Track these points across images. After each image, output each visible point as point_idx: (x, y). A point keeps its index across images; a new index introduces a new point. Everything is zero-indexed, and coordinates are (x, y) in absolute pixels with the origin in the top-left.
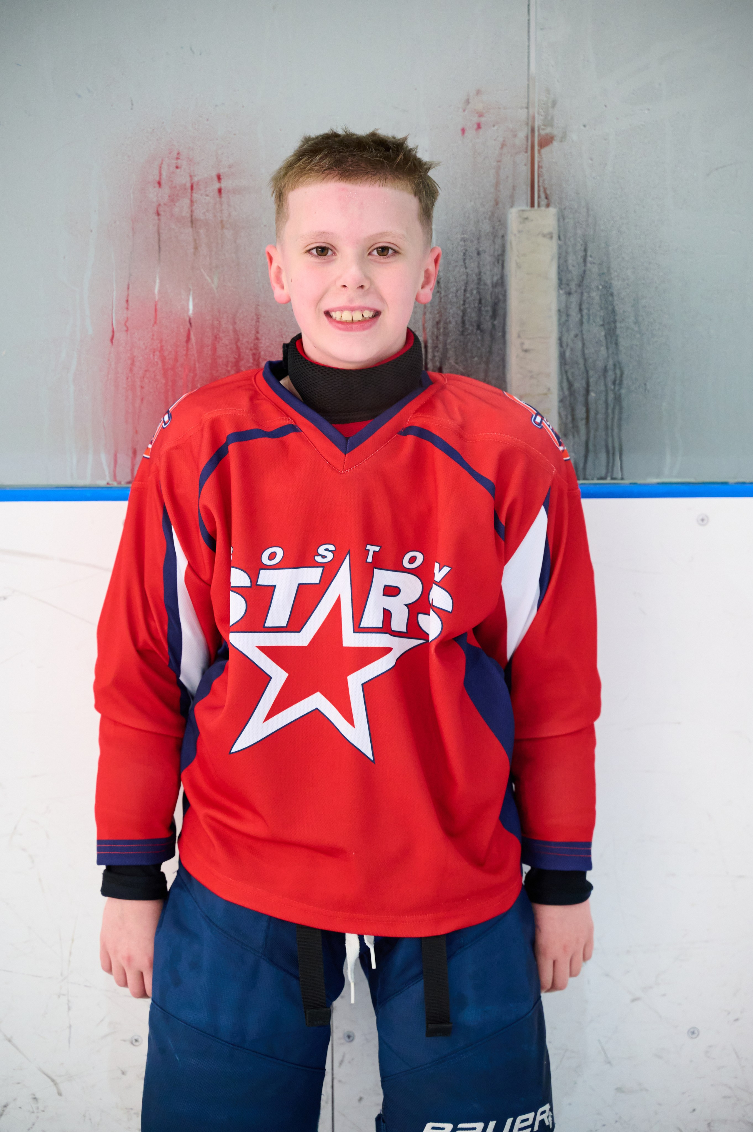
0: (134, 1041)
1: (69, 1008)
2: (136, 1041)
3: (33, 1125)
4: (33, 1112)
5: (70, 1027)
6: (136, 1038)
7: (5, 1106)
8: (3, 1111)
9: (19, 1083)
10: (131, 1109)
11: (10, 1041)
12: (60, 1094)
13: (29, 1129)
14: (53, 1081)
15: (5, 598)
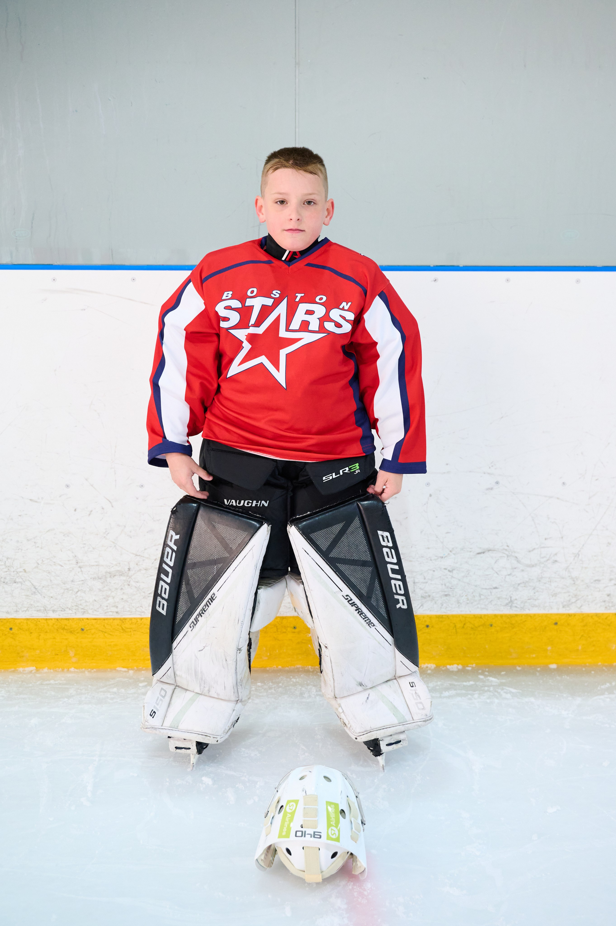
0: (141, 486)
1: (115, 474)
2: (142, 486)
3: (102, 518)
4: (102, 514)
5: (116, 481)
6: (142, 485)
7: (91, 511)
8: (91, 513)
9: (96, 502)
10: (141, 513)
11: (92, 486)
12: (112, 507)
13: (101, 520)
14: (110, 501)
15: (84, 310)
